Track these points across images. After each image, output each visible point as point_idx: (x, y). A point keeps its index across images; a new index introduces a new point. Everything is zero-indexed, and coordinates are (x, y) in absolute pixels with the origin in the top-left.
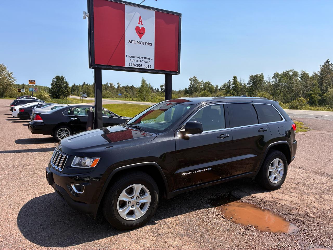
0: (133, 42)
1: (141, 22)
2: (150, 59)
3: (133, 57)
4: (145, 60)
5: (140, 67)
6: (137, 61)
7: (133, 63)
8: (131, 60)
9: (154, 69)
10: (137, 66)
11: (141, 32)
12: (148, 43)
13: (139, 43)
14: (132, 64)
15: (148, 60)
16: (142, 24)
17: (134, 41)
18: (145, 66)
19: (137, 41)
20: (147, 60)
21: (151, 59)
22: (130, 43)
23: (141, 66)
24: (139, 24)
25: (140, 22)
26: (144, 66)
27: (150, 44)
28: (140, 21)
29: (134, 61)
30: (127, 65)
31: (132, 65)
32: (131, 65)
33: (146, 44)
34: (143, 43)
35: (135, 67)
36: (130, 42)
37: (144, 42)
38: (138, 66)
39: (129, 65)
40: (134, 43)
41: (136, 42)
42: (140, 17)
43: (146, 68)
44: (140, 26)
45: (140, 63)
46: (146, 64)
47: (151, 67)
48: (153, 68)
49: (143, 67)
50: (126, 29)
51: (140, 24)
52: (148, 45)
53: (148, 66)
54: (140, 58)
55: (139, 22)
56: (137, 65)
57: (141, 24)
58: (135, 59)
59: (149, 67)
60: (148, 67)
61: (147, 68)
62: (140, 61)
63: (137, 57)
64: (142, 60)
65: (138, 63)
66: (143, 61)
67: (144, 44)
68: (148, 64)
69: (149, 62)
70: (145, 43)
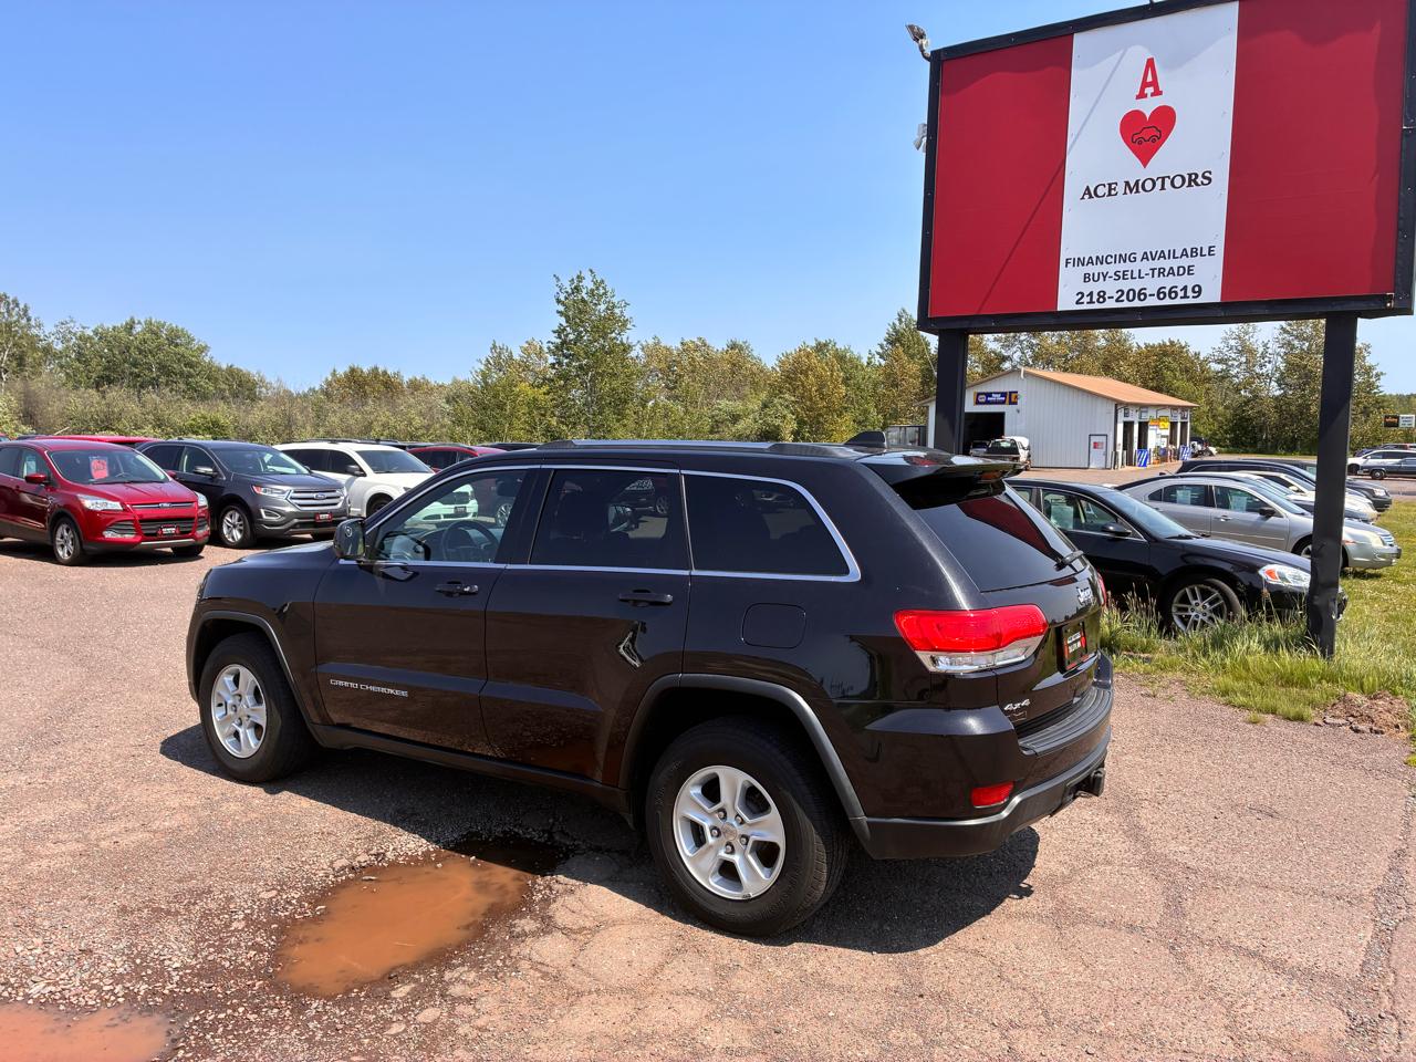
0: (1101, 191)
1: (1155, 83)
2: (1195, 252)
3: (1100, 260)
4: (1166, 264)
5: (1137, 303)
6: (1123, 276)
7: (1095, 287)
8: (1087, 278)
9: (1217, 299)
10: (1117, 301)
11: (1145, 133)
12: (1190, 175)
13: (1133, 188)
14: (1091, 294)
15: (1185, 262)
16: (1157, 92)
17: (1110, 185)
18: (1167, 291)
19: (1127, 183)
20: (1174, 263)
21: (1205, 252)
22: (1091, 197)
23: (1141, 294)
24: (1142, 95)
25: (1150, 84)
26: (1159, 293)
27: (1199, 180)
28: (1150, 79)
29: (1105, 277)
30: (1066, 302)
31: (1095, 299)
32: (1086, 299)
33: (1178, 182)
34: (1159, 183)
35: (1110, 304)
36: (1086, 197)
37: (1163, 178)
38: (1124, 297)
39: (1077, 303)
40: (1110, 195)
41: (1120, 188)
42: (1150, 63)
43: (1167, 302)
44: (1148, 107)
45: (1137, 285)
46: (1168, 282)
47: (1200, 292)
48: (1212, 294)
49: (1152, 302)
50: (1074, 142)
51: (1146, 96)
52: (1190, 185)
53: (1185, 288)
54: (1139, 257)
55: (1145, 84)
56: (1116, 296)
57: (1152, 95)
58: (1111, 269)
59: (1190, 293)
60: (1181, 294)
61: (1178, 301)
62: (1136, 274)
63: (1123, 258)
64: (1146, 266)
65: (1126, 285)
66: (1153, 270)
67: (1163, 188)
68: (1180, 282)
69: (1189, 271)
70: (1167, 182)
